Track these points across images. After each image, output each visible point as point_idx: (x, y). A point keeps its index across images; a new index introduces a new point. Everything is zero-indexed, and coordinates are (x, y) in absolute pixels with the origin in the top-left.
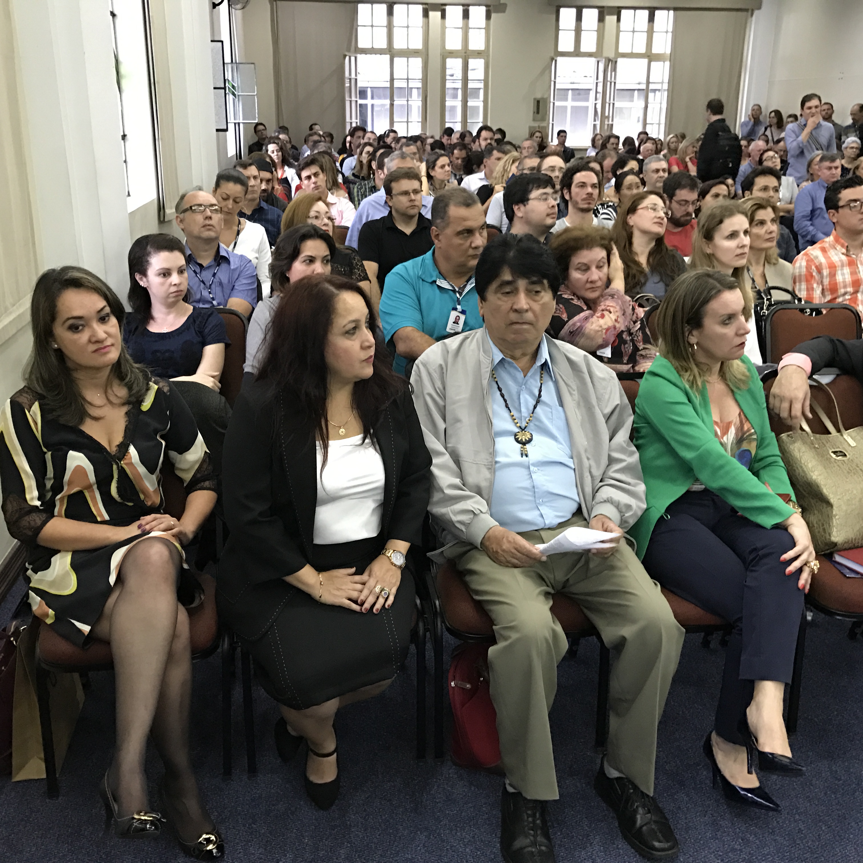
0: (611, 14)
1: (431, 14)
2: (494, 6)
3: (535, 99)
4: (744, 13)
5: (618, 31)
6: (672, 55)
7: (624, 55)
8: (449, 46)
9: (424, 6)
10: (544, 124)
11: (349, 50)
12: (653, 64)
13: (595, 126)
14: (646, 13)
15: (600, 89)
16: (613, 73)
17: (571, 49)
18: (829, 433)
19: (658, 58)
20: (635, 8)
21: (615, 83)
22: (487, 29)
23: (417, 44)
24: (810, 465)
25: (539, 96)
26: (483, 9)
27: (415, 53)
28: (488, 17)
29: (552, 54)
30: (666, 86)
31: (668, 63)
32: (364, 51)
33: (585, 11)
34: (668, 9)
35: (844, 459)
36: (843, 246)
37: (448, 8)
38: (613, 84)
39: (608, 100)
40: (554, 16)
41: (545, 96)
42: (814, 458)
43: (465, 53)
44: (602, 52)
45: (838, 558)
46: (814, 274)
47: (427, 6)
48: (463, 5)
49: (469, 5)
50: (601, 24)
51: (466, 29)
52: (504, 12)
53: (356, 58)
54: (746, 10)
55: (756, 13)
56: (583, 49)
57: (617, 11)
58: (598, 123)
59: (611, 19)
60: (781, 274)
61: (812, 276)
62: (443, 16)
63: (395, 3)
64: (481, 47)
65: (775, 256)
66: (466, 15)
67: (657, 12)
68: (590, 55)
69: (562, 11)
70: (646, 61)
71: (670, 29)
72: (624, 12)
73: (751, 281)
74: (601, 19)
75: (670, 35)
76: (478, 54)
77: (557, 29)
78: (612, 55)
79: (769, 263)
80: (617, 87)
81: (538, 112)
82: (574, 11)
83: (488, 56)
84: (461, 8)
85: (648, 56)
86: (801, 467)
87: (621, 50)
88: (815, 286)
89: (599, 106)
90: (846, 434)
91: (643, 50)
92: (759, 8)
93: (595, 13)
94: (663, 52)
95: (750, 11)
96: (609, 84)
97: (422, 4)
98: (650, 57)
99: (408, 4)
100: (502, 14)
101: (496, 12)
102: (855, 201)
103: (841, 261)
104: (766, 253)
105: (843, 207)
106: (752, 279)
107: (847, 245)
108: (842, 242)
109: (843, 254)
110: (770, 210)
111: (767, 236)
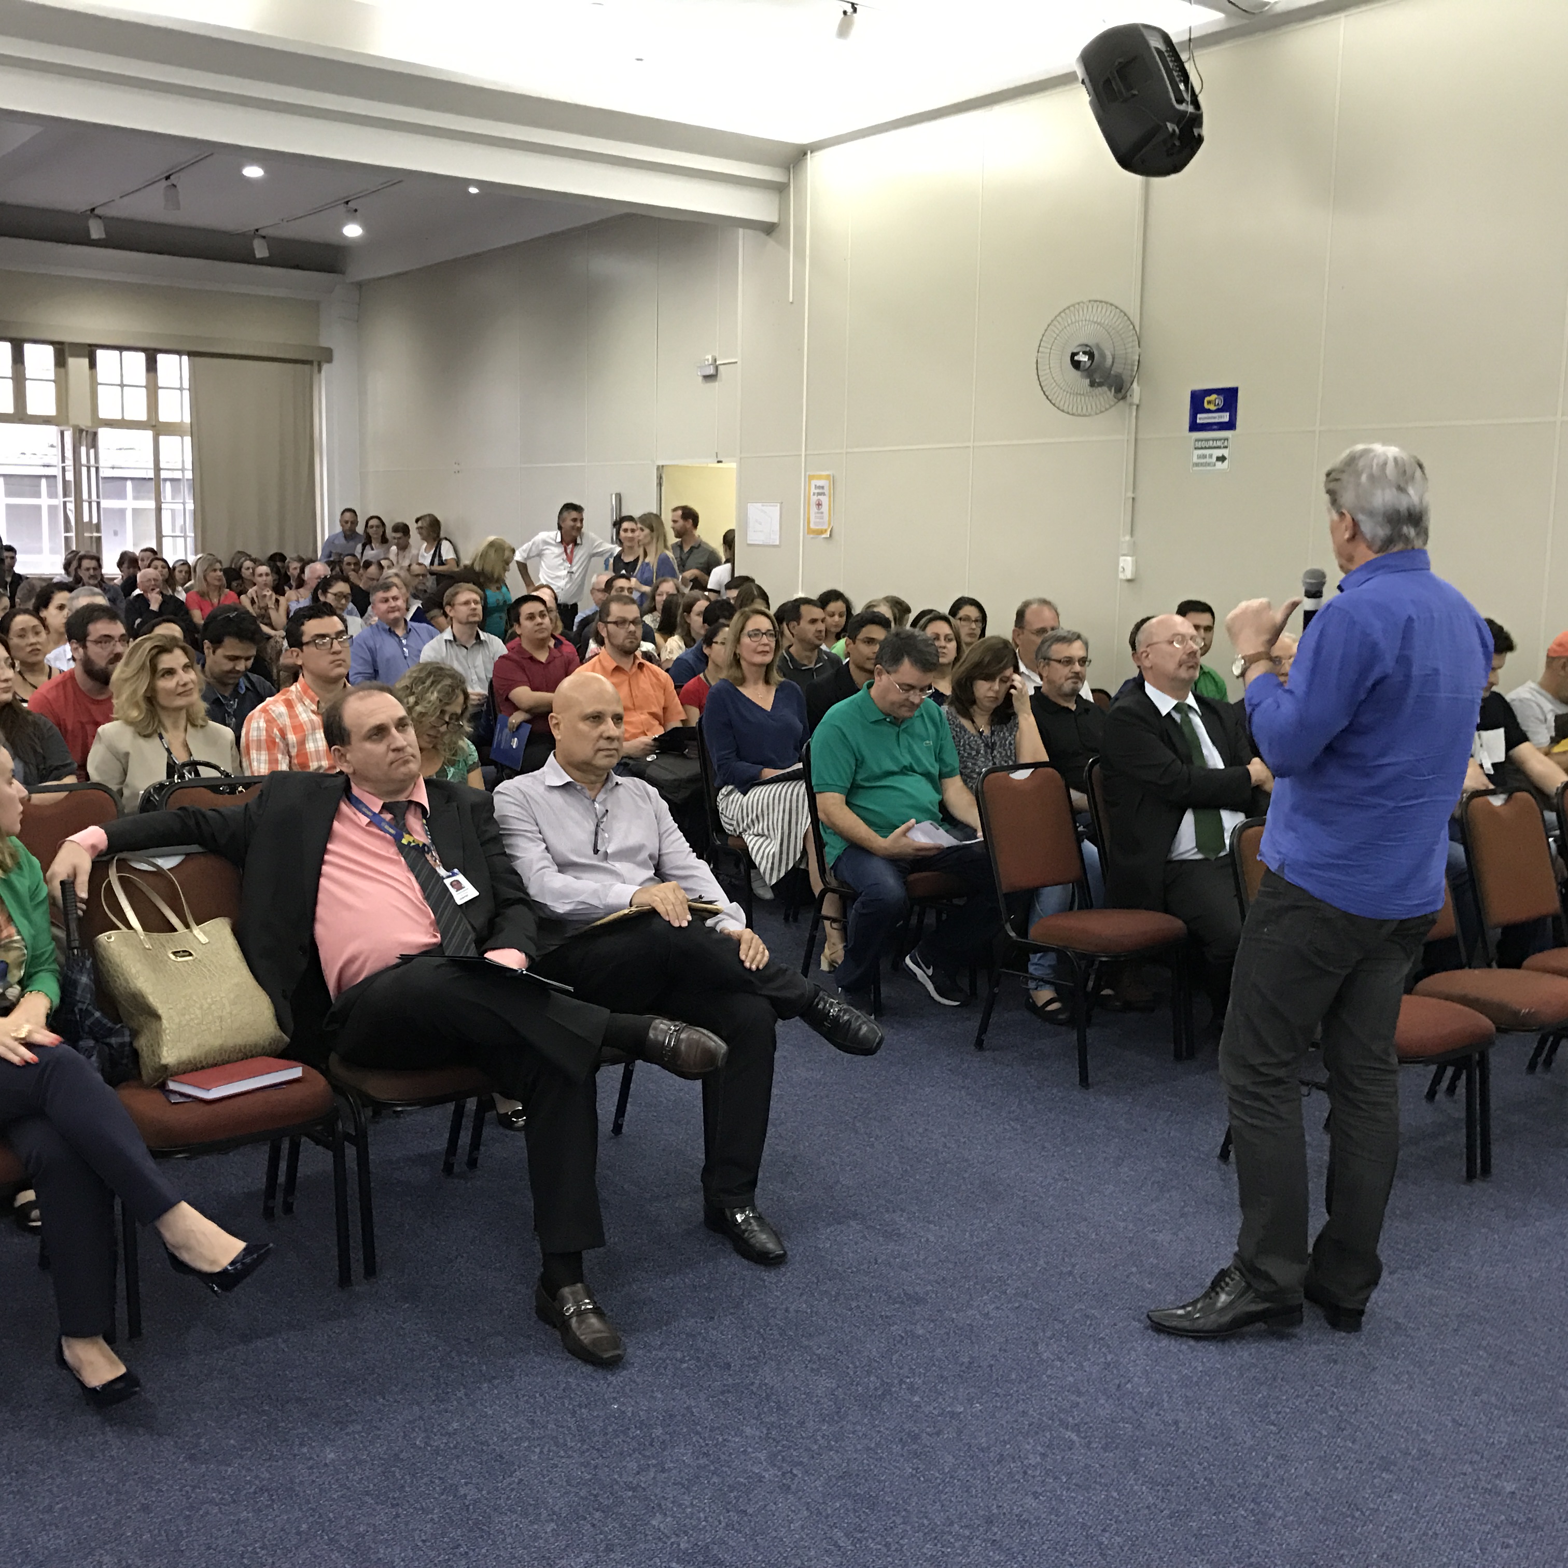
0: (78, 355)
4: (307, 367)
5: (94, 384)
6: (195, 428)
7: (109, 424)
12: (163, 439)
13: (67, 539)
14: (141, 357)
15: (70, 477)
16: (92, 451)
17: (9, 409)
18: (174, 930)
19: (171, 429)
20: (121, 348)
21: (97, 469)
24: (134, 971)
30: (189, 475)
31: (188, 440)
33: (28, 348)
34: (179, 353)
35: (190, 958)
36: (312, 700)
38: (93, 470)
39: (85, 496)
42: (140, 961)
44: (67, 417)
45: (172, 1086)
46: (277, 740)
50: (62, 371)
54: (309, 363)
55: (325, 367)
56: (31, 410)
57: (89, 352)
58: (72, 534)
59: (78, 364)
60: (213, 741)
61: (274, 742)
65: (202, 713)
67: (160, 357)
68: (46, 420)
70: (149, 434)
71: (186, 385)
72: (100, 353)
73: (166, 754)
74: (60, 362)
75: (186, 394)
78: (85, 423)
79: (194, 725)
80: (104, 473)
85: (154, 426)
86: (123, 975)
87: (103, 414)
88: (280, 756)
89: (71, 506)
90: (197, 930)
91: (143, 417)
92: (330, 360)
93: (48, 351)
94: (178, 420)
95: (315, 364)
96: (84, 470)
98: (157, 428)
102: (323, 636)
103: (311, 721)
104: (187, 711)
105: (307, 643)
106: (168, 750)
107: (317, 699)
108: (312, 694)
109: (313, 712)
110: (178, 652)
111: (182, 689)
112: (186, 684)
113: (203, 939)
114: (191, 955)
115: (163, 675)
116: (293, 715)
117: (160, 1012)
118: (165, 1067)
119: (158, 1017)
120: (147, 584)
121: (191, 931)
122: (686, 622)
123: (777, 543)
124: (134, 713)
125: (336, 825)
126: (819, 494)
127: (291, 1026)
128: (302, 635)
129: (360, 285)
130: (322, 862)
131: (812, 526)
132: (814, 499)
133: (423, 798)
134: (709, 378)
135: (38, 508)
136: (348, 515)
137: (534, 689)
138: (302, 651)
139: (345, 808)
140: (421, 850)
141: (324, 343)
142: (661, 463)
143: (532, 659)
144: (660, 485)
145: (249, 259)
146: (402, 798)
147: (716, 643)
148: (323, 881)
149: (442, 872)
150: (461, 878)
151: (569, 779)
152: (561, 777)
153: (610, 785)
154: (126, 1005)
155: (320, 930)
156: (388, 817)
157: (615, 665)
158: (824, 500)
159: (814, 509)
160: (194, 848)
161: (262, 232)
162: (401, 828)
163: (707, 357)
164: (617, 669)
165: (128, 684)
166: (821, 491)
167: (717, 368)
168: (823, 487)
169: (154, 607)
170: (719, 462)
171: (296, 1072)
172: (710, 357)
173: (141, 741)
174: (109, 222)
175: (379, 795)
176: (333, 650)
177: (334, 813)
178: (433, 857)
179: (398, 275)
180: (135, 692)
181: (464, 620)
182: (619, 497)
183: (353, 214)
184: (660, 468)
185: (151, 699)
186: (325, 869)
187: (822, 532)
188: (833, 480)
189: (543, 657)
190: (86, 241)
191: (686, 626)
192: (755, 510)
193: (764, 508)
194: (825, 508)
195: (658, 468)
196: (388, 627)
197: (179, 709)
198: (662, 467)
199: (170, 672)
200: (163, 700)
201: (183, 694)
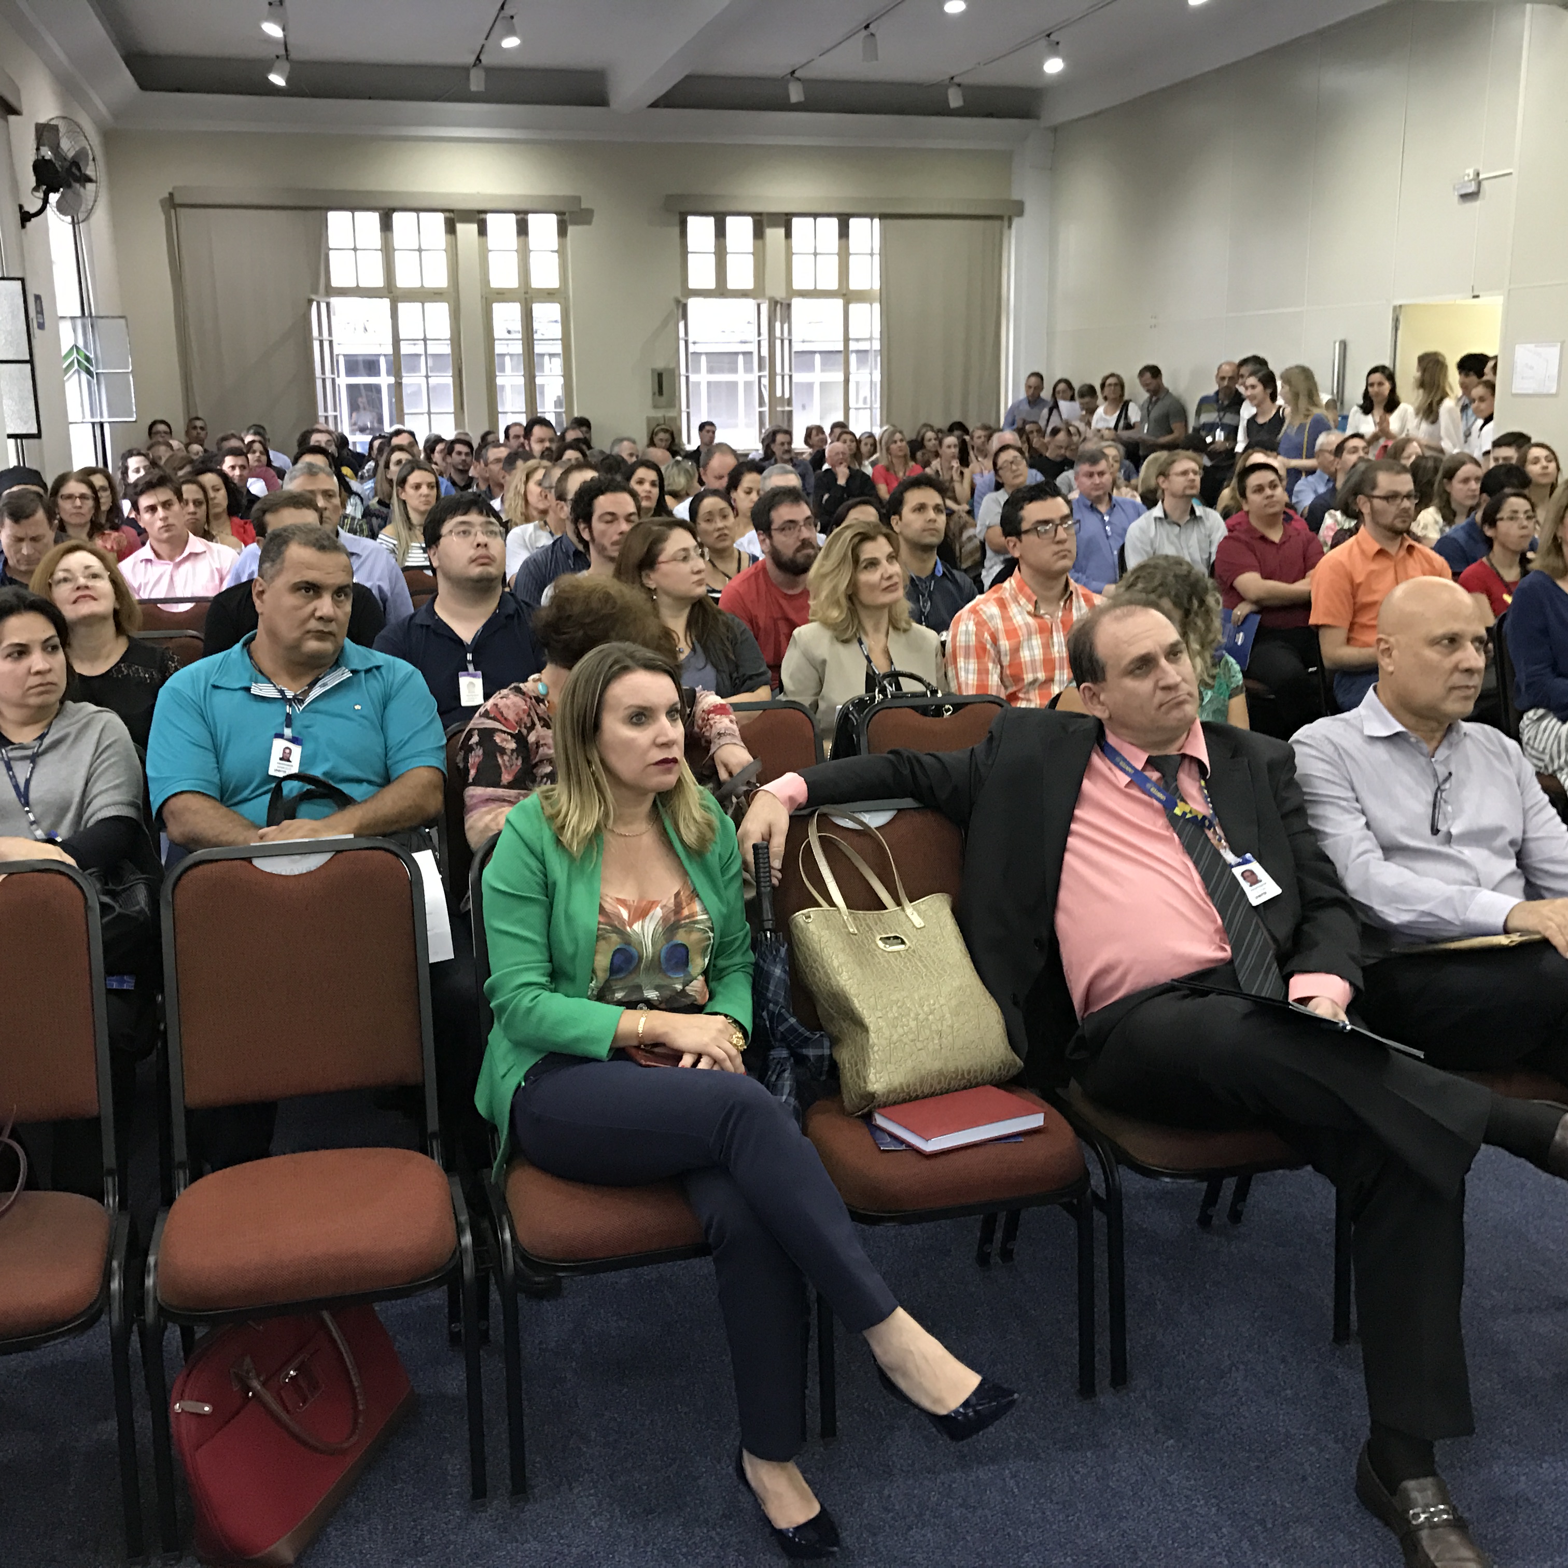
0: (775, 225)
1: (460, 227)
2: (571, 213)
3: (653, 370)
4: (997, 223)
5: (789, 253)
6: (884, 292)
7: (803, 294)
8: (497, 282)
9: (448, 214)
10: (671, 414)
11: (315, 291)
12: (853, 307)
13: (760, 413)
14: (834, 222)
15: (765, 352)
16: (786, 324)
17: (711, 284)
18: (883, 907)
19: (861, 296)
20: (815, 216)
21: (790, 341)
22: (561, 252)
23: (438, 278)
24: (836, 963)
25: (660, 365)
26: (552, 219)
27: (435, 295)
28: (562, 231)
29: (678, 294)
30: (877, 345)
31: (877, 307)
32: (343, 292)
33: (730, 220)
34: (871, 216)
35: (902, 947)
36: (1029, 600)
37: (490, 217)
38: (786, 343)
39: (778, 369)
40: (677, 230)
41: (672, 366)
42: (843, 950)
43: (526, 293)
44: (764, 289)
45: (880, 1121)
46: (988, 646)
47: (452, 215)
48: (516, 212)
49: (526, 212)
50: (760, 242)
51: (524, 254)
52: (588, 222)
53: (328, 305)
54: (1000, 218)
55: (1016, 222)
56: (732, 284)
57: (785, 221)
58: (766, 409)
59: (775, 234)
60: (917, 647)
61: (984, 649)
62: (482, 231)
63: (394, 210)
64: (553, 282)
65: (906, 615)
66: (522, 229)
67: (853, 222)
68: (744, 294)
69: (691, 220)
70: (839, 302)
71: (877, 250)
72: (796, 221)
73: (865, 662)
74: (759, 234)
75: (877, 258)
76: (549, 295)
77: (684, 252)
78: (780, 294)
79: (896, 628)
80: (797, 347)
81: (661, 392)
82: (709, 222)
83: (566, 299)
84: (512, 217)
85: (844, 295)
86: (823, 967)
87: (797, 284)
88: (991, 665)
89: (765, 381)
90: (909, 908)
91: (834, 285)
92: (1020, 213)
93: (747, 223)
94: (867, 287)
95: (1006, 219)
96: (778, 342)
97: (443, 211)
98: (847, 296)
99: (417, 210)
100: (585, 227)
101: (575, 223)
102: (1046, 522)
103: (1027, 625)
104: (890, 612)
105: (1027, 532)
106: (868, 658)
107: (1035, 598)
108: (1029, 592)
109: (1029, 613)
110: (882, 541)
111: (885, 584)
112: (890, 577)
113: (918, 921)
114: (903, 942)
115: (866, 567)
116: (1006, 618)
117: (867, 1021)
118: (872, 1096)
119: (864, 1028)
120: (836, 458)
121: (903, 910)
122: (1445, 491)
123: (1555, 391)
124: (835, 614)
125: (1087, 784)
127: (1025, 1047)
128: (1020, 521)
129: (1055, 129)
130: (1067, 832)
133: (1199, 749)
134: (1465, 197)
135: (735, 384)
136: (1033, 380)
137: (1266, 576)
138: (1020, 541)
139: (1098, 761)
140: (1199, 824)
141: (1016, 196)
142: (1398, 303)
143: (1264, 538)
144: (1396, 329)
145: (944, 111)
146: (1172, 751)
147: (1502, 519)
148: (1068, 857)
149: (1230, 857)
150: (1255, 867)
151: (1400, 728)
152: (1386, 723)
153: (1454, 736)
154: (826, 1006)
155: (1062, 921)
156: (1155, 775)
157: (1377, 547)
160: (908, 803)
161: (956, 80)
162: (1173, 795)
163: (1467, 171)
164: (1381, 553)
165: (828, 579)
167: (1479, 184)
169: (842, 481)
170: (1475, 297)
171: (1036, 1121)
172: (1471, 172)
173: (840, 647)
174: (807, 83)
175: (1143, 747)
176: (1057, 538)
177: (1083, 768)
178: (1216, 836)
179: (1096, 115)
180: (835, 589)
181: (1180, 493)
182: (1344, 345)
183: (1054, 48)
184: (1398, 310)
185: (853, 596)
186: (1072, 841)
189: (1276, 536)
190: (785, 106)
191: (1445, 497)
192: (1523, 353)
193: (1539, 349)
195: (1395, 308)
196: (1089, 503)
197: (882, 607)
198: (1400, 306)
199: (873, 563)
200: (866, 596)
201: (886, 589)
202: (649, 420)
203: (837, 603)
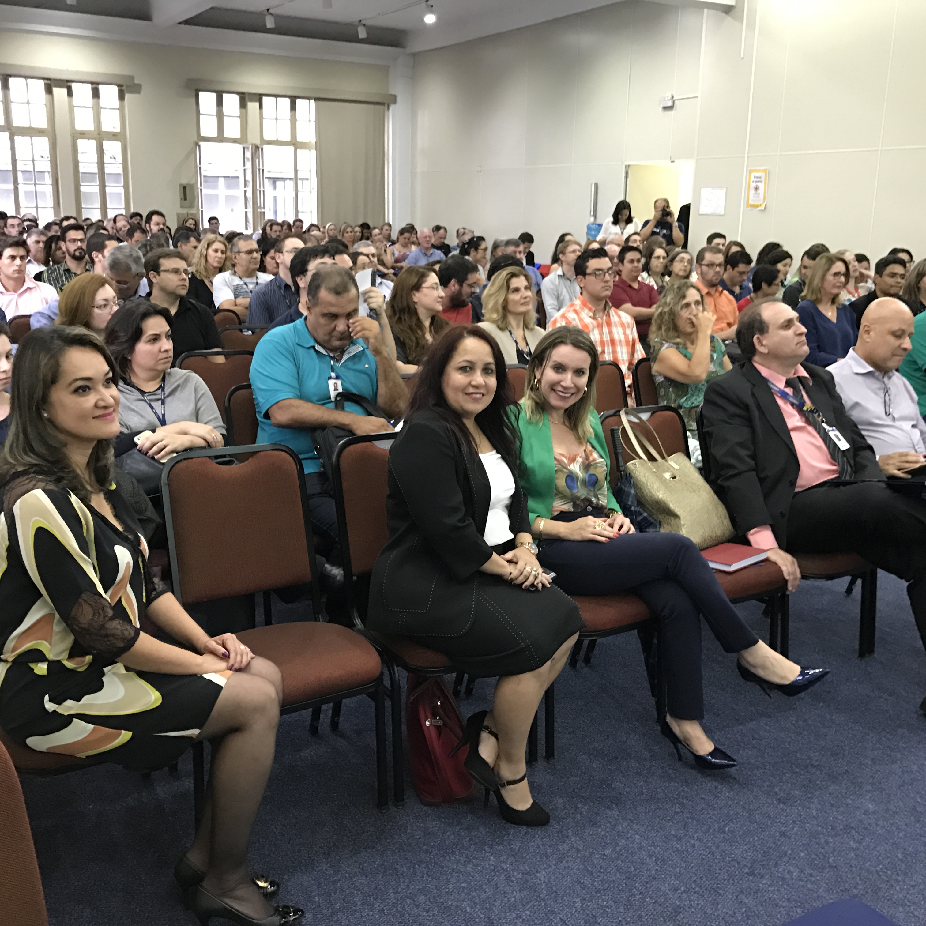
0: (252, 100)
1: (56, 90)
2: (127, 86)
3: (180, 185)
4: (381, 107)
5: (261, 118)
6: (318, 144)
7: (270, 143)
8: (79, 127)
9: (46, 81)
10: (193, 211)
12: (298, 151)
13: (246, 212)
14: (288, 101)
15: (249, 177)
16: (261, 161)
17: (215, 134)
19: (304, 146)
20: (276, 96)
21: (263, 171)
22: (121, 109)
23: (42, 123)
25: (184, 181)
26: (115, 89)
27: (40, 132)
28: (121, 97)
29: (195, 139)
30: (314, 176)
31: (314, 152)
33: (225, 96)
34: (309, 98)
36: (590, 310)
37: (74, 85)
38: (261, 171)
39: (258, 188)
40: (194, 100)
41: (192, 182)
42: (654, 480)
43: (99, 134)
44: (247, 139)
47: (49, 82)
48: (92, 83)
49: (98, 84)
50: (244, 110)
51: (97, 109)
52: (139, 92)
54: (383, 104)
55: (392, 107)
56: (227, 135)
57: (259, 98)
58: (250, 210)
59: (253, 106)
62: (70, 93)
63: (11, 76)
64: (116, 128)
66: (96, 94)
67: (298, 101)
68: (234, 141)
69: (201, 94)
70: (292, 148)
71: (313, 118)
72: (265, 99)
73: (515, 344)
74: (243, 105)
75: (313, 124)
76: (113, 136)
77: (198, 113)
78: (257, 142)
79: (527, 327)
80: (267, 175)
81: (185, 199)
82: (214, 95)
83: (125, 139)
84: (89, 87)
87: (266, 137)
89: (249, 195)
90: (669, 461)
91: (288, 138)
92: (394, 102)
93: (236, 99)
94: (308, 141)
95: (386, 106)
96: (257, 171)
97: (44, 79)
98: (295, 144)
99: (26, 77)
100: (136, 96)
101: (130, 92)
102: (599, 270)
104: (524, 317)
105: (590, 274)
106: (516, 341)
107: (594, 309)
108: (590, 306)
109: (590, 317)
110: (522, 278)
111: (523, 301)
112: (525, 298)
113: (677, 467)
115: (513, 292)
117: (678, 513)
119: (678, 517)
123: (722, 213)
124: (496, 316)
126: (756, 182)
129: (414, 55)
131: (751, 202)
132: (753, 185)
134: (666, 108)
138: (585, 278)
141: (393, 92)
142: (628, 163)
143: (630, 286)
144: (626, 177)
145: (355, 39)
149: (827, 428)
150: (838, 433)
151: (871, 369)
152: (863, 366)
158: (761, 186)
159: (752, 192)
161: (363, 22)
163: (666, 95)
164: (708, 294)
165: (493, 297)
166: (759, 179)
167: (674, 102)
168: (760, 177)
170: (672, 162)
172: (669, 95)
174: (277, 17)
176: (605, 280)
179: (443, 48)
180: (496, 303)
182: (596, 185)
183: (431, 9)
185: (505, 307)
187: (757, 206)
188: (768, 173)
190: (264, 30)
192: (706, 193)
193: (713, 191)
194: (761, 191)
195: (626, 166)
197: (521, 313)
198: (629, 166)
199: (517, 290)
200: (511, 307)
201: (522, 304)
202: (178, 215)
203: (497, 311)
